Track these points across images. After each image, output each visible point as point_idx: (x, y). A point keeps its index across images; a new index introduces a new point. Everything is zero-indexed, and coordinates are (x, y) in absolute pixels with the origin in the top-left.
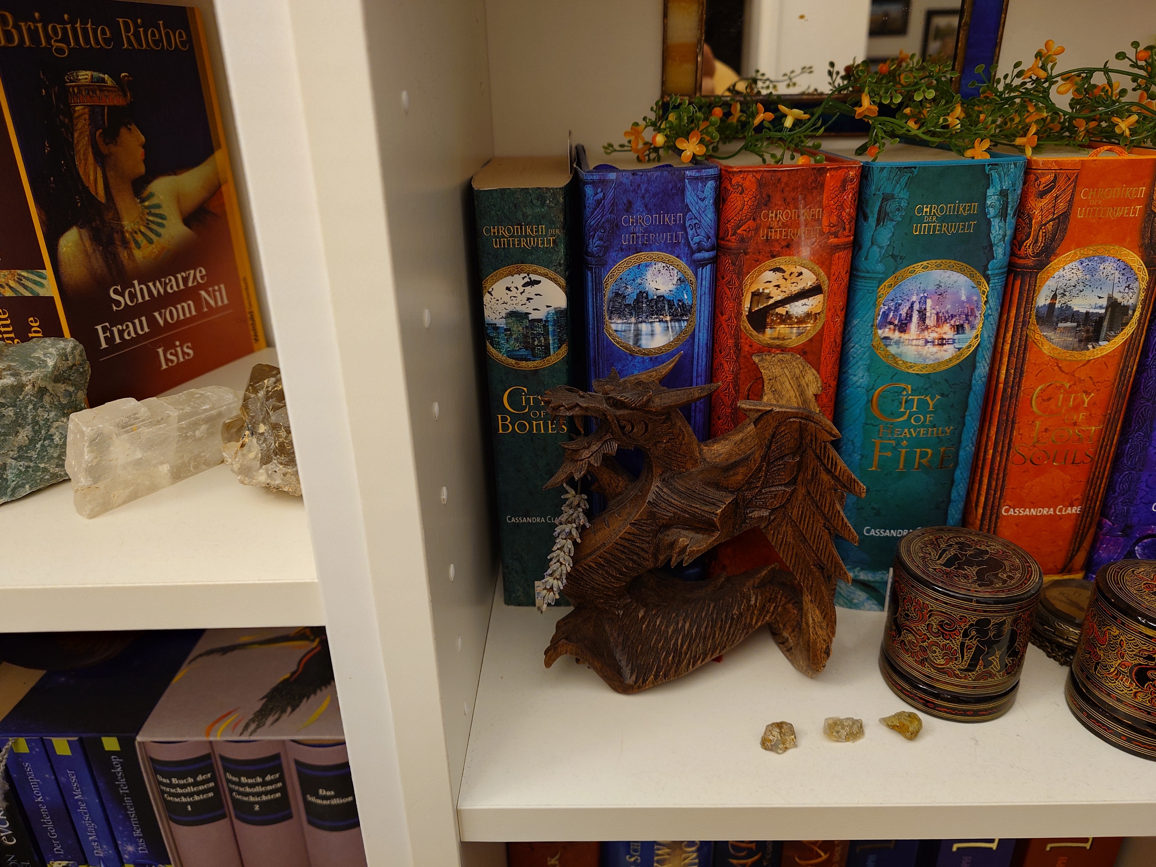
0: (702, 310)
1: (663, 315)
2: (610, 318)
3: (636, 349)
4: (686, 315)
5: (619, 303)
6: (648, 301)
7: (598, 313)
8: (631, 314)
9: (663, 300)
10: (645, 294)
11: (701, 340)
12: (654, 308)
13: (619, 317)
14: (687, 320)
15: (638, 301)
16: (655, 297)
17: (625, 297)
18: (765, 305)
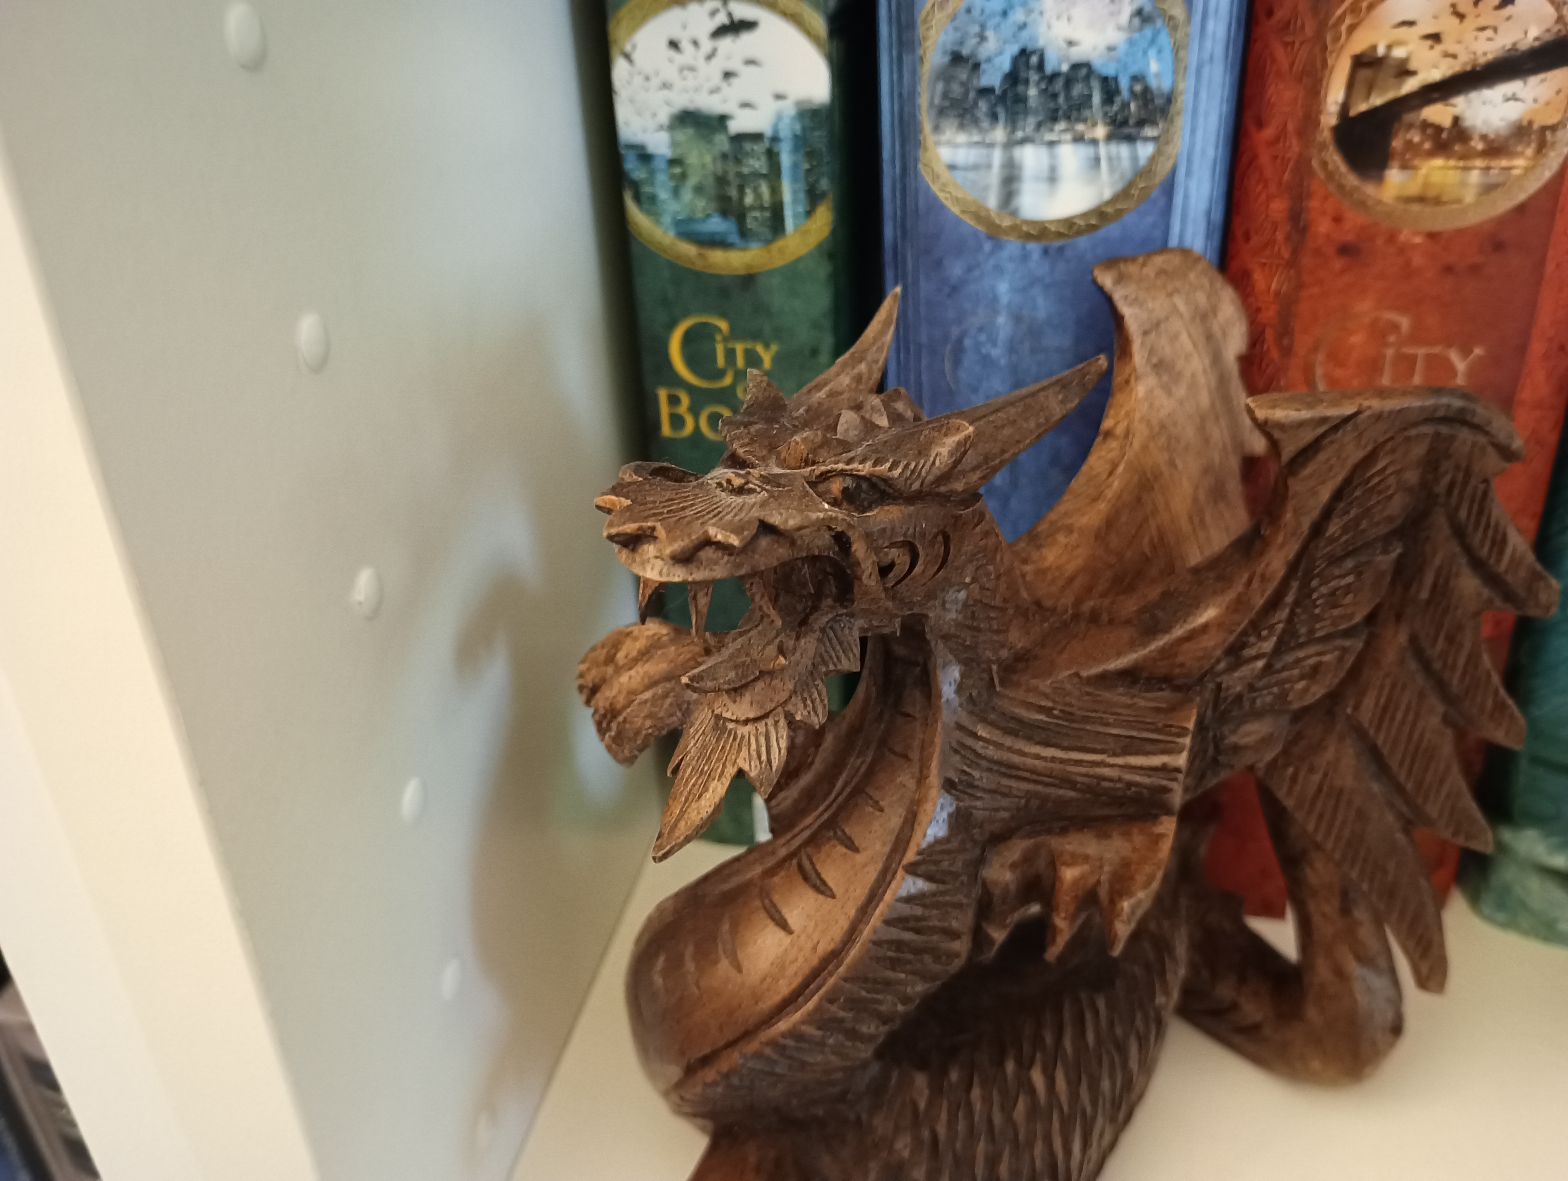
0: (1202, 108)
1: (1085, 121)
2: (937, 129)
3: (1006, 223)
4: (1154, 123)
5: (963, 84)
6: (1042, 78)
7: (906, 115)
8: (994, 117)
9: (1087, 78)
10: (1034, 59)
11: (1193, 201)
12: (1061, 99)
13: (962, 127)
14: (1154, 139)
15: (1013, 78)
16: (1065, 68)
17: (976, 66)
18: (1390, 95)
